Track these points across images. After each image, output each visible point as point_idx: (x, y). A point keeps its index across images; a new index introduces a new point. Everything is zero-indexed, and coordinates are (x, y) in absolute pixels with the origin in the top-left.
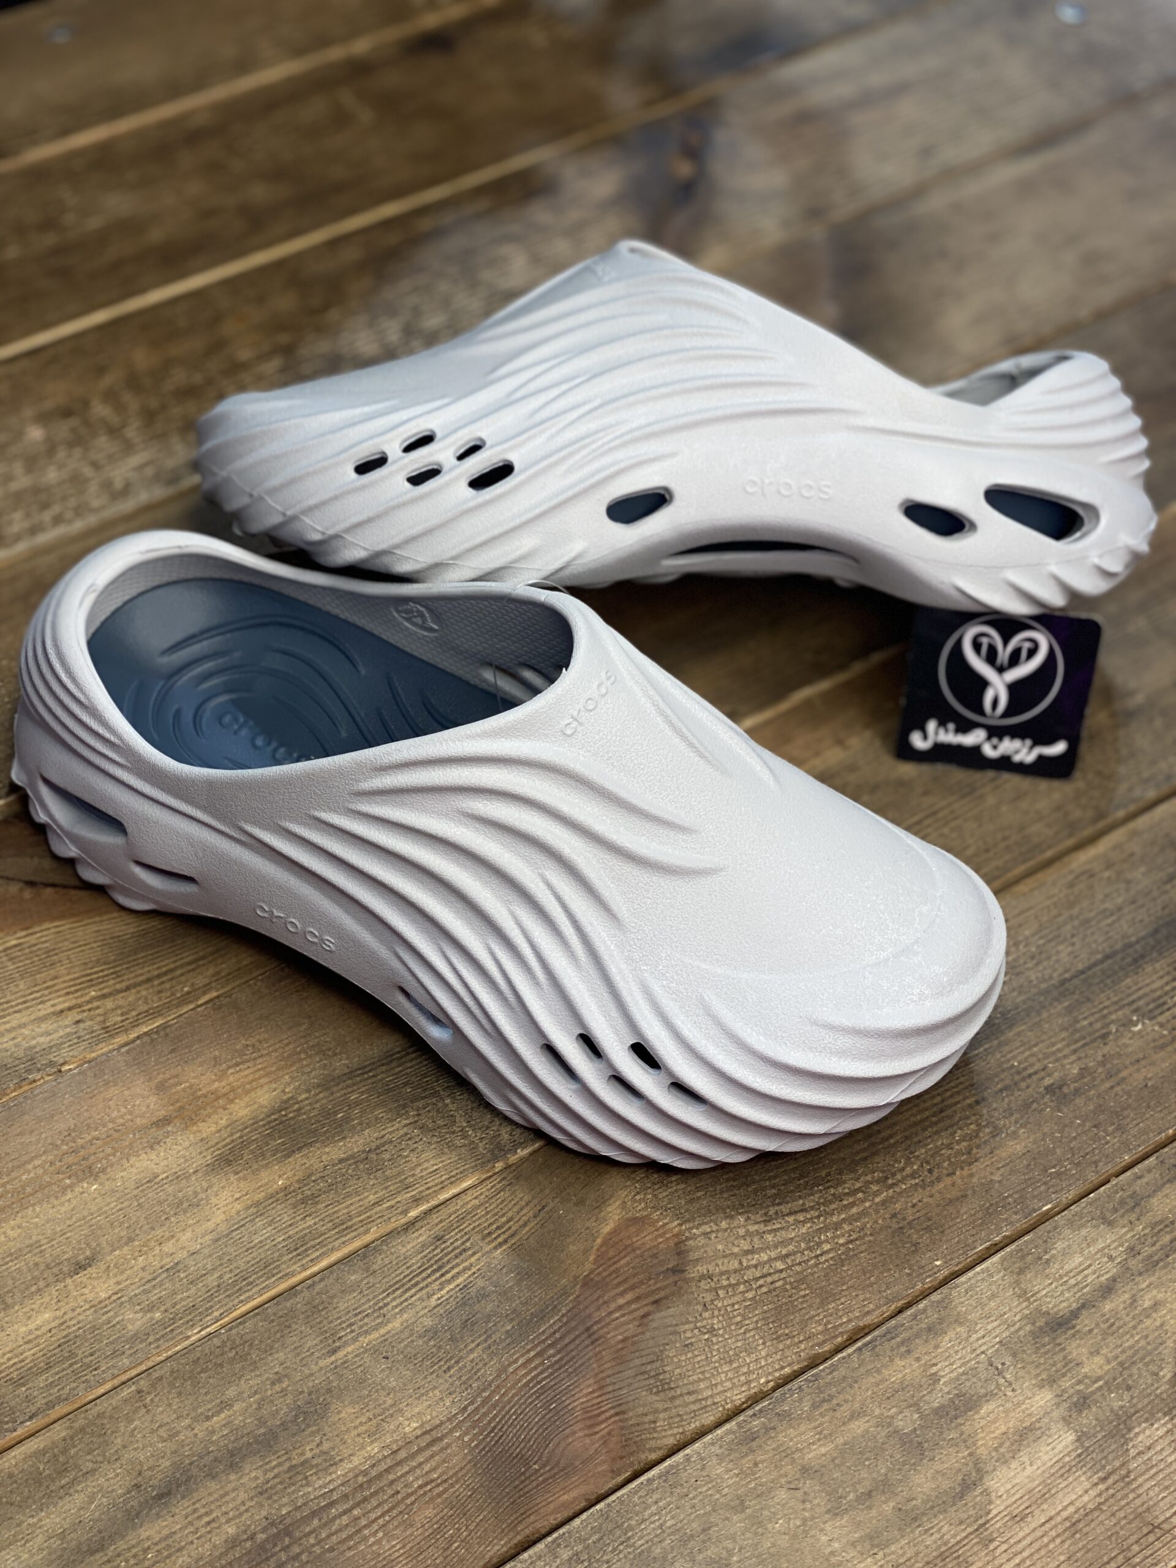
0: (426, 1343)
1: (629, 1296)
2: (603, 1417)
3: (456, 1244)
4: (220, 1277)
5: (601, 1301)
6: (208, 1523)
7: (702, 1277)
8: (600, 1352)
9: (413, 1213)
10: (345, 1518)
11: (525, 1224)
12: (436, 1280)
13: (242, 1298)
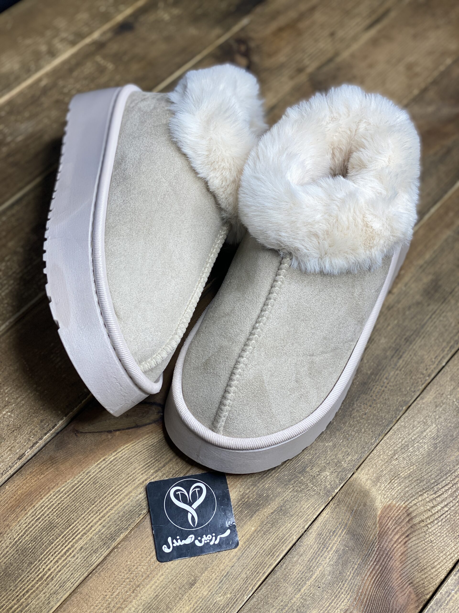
0: (332, 577)
1: (397, 537)
2: (405, 587)
3: (327, 535)
5: (388, 542)
7: (420, 522)
8: (395, 562)
11: (349, 519)
12: (325, 551)
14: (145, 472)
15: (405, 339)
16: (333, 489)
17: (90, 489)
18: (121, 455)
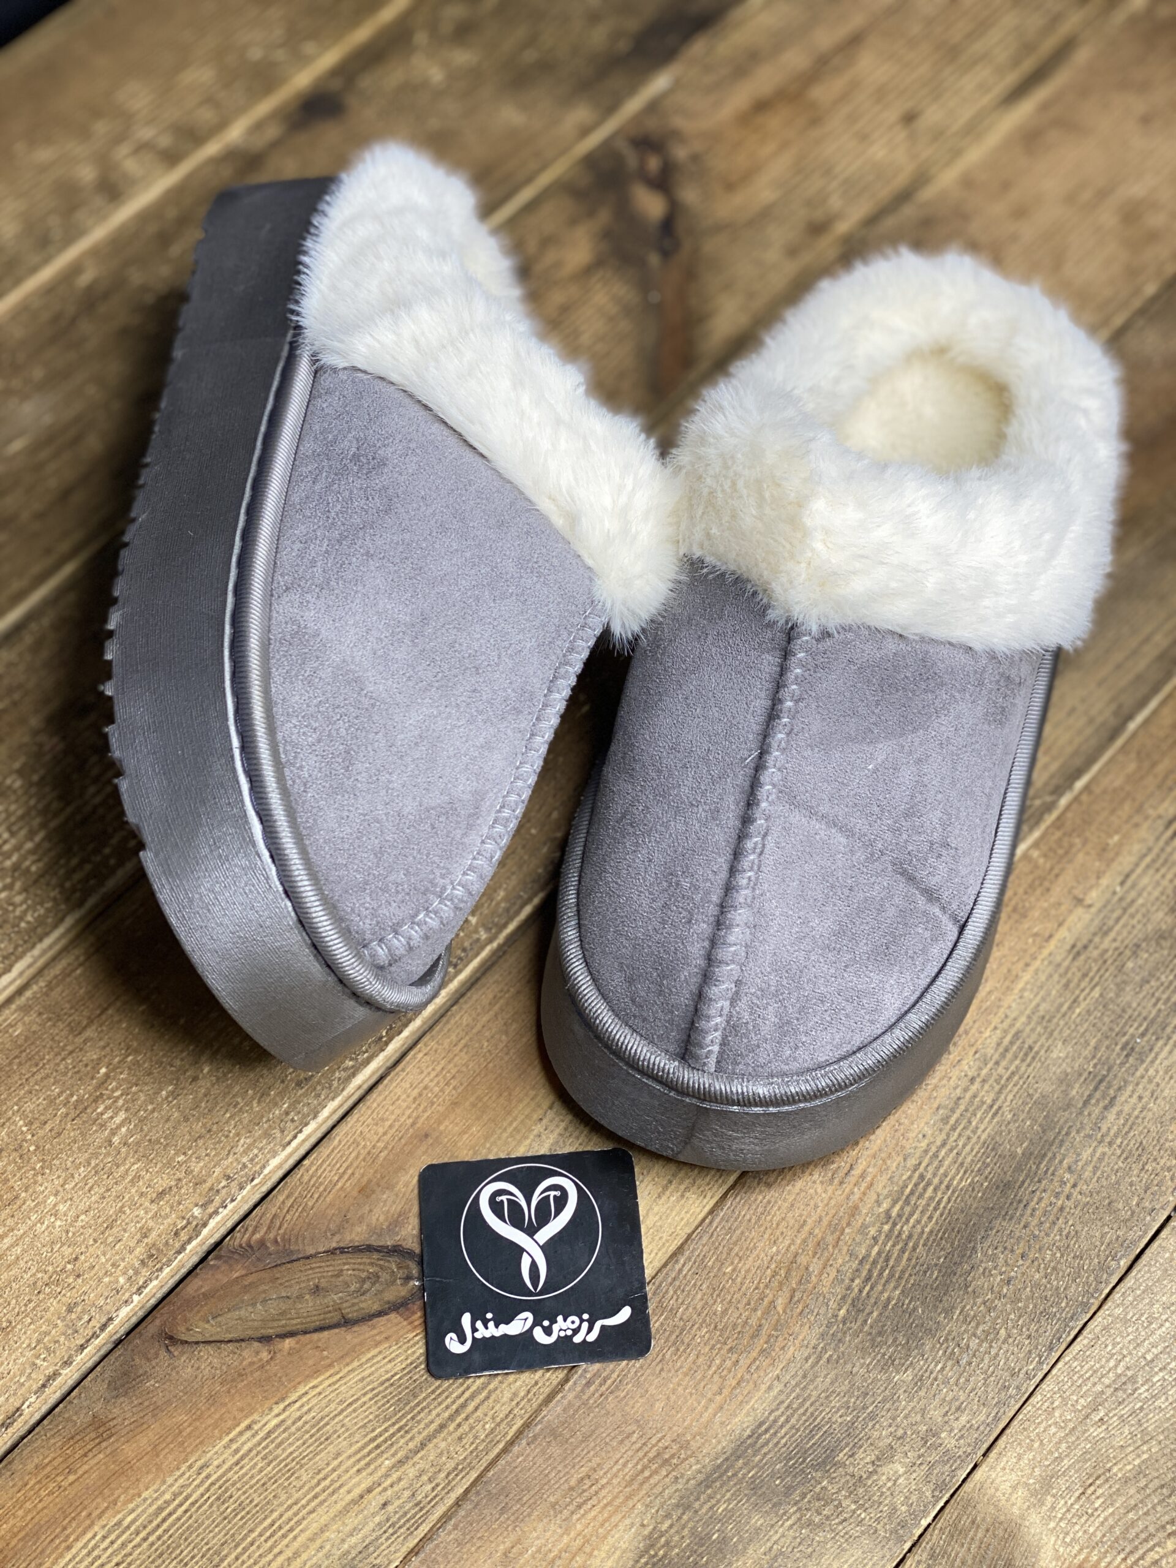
14: (368, 1464)
15: (1123, 1049)
16: (916, 1517)
17: (207, 1518)
18: (298, 1414)
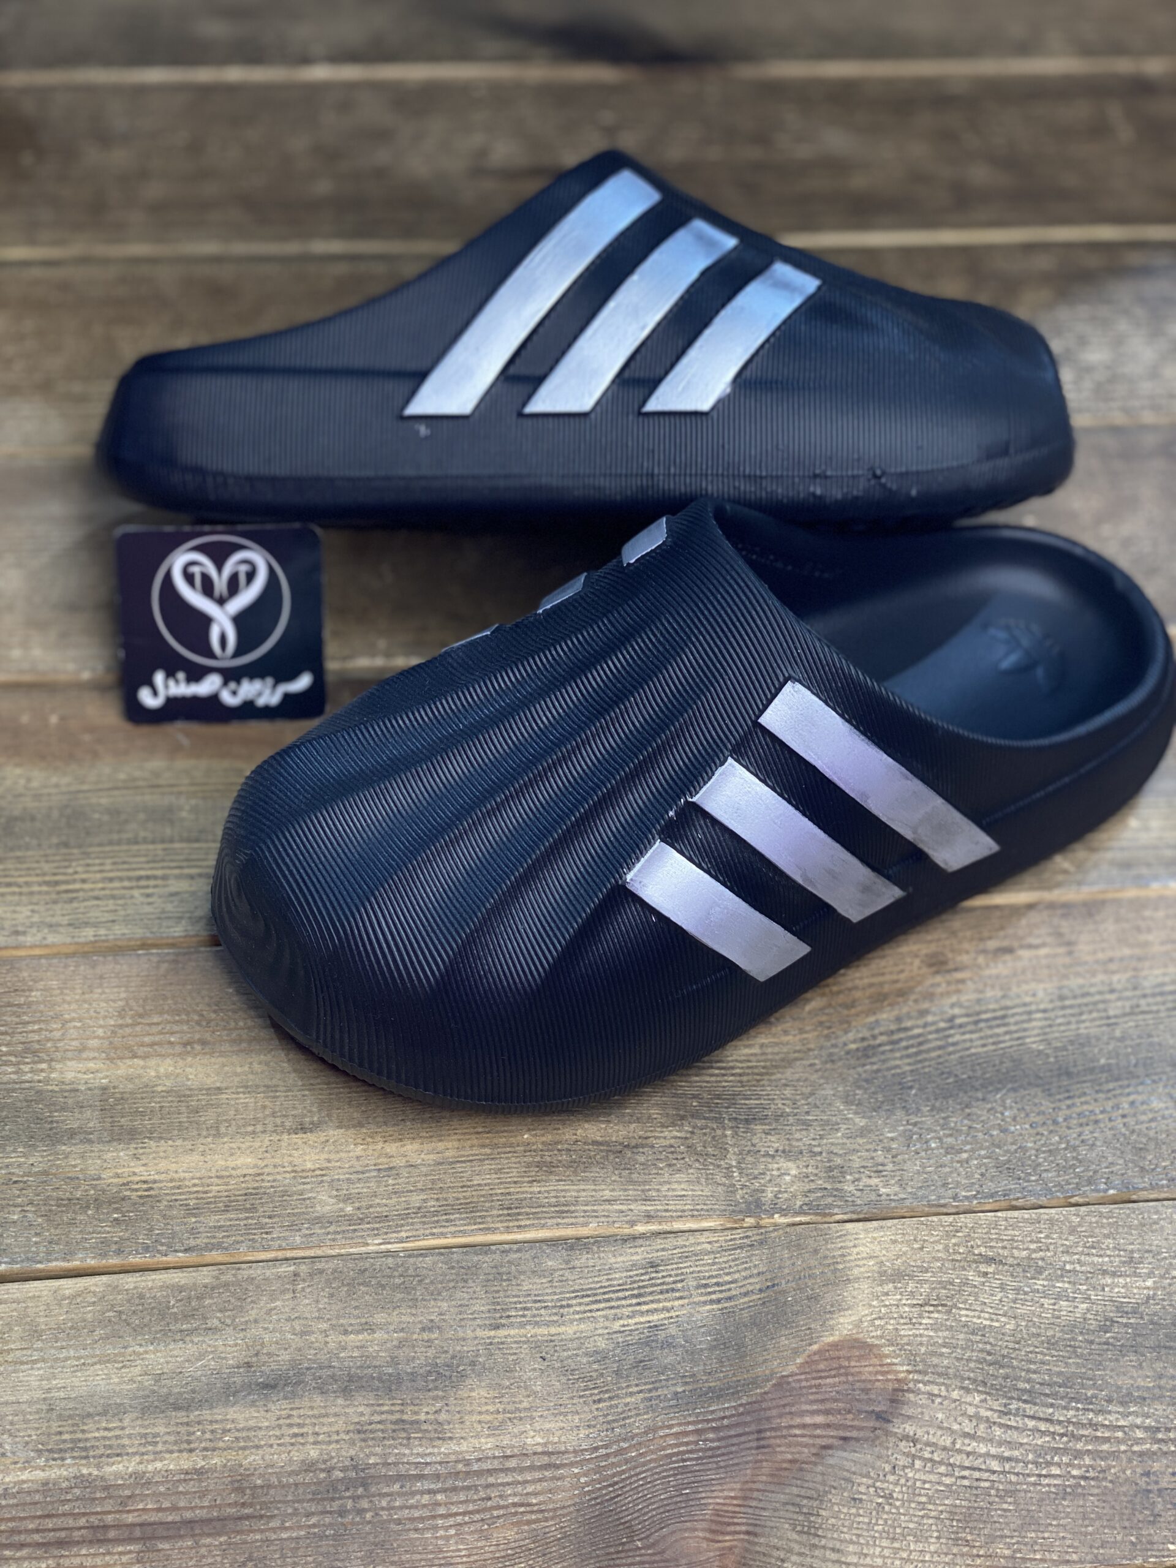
0: (589, 1362)
1: (819, 1419)
2: (732, 1528)
3: (667, 1280)
4: (425, 1201)
5: (787, 1409)
6: (295, 1435)
7: (906, 1437)
8: (761, 1461)
9: (640, 1228)
10: (426, 1497)
11: (746, 1294)
12: (631, 1305)
13: (435, 1231)
